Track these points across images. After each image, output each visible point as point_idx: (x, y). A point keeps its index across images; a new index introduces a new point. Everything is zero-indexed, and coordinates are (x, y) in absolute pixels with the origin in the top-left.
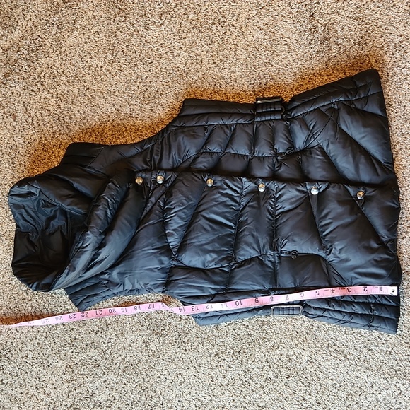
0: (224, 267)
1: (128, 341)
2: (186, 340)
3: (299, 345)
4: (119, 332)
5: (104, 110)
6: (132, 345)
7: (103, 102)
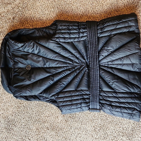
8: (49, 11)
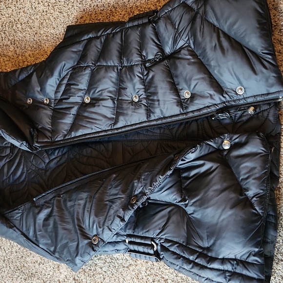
8: (46, 3)
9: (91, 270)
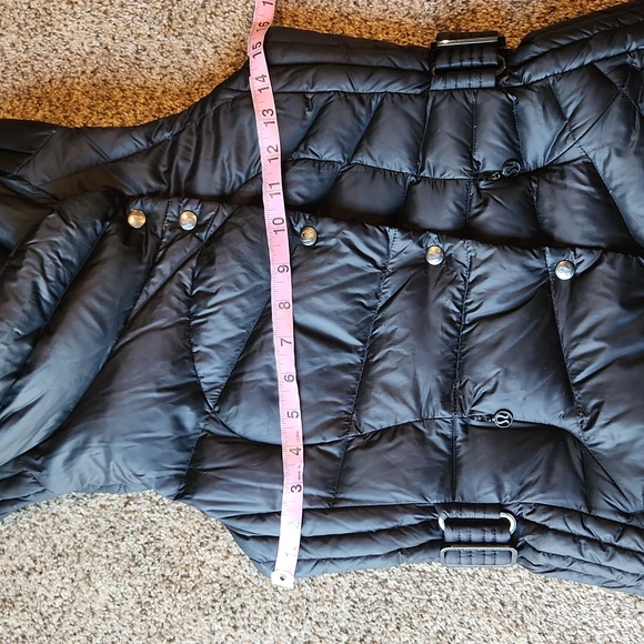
0: (330, 444)
1: (103, 598)
2: (236, 604)
3: (505, 635)
4: (81, 575)
5: (74, 46)
6: (111, 606)
7: (72, 26)
9: (188, 576)
